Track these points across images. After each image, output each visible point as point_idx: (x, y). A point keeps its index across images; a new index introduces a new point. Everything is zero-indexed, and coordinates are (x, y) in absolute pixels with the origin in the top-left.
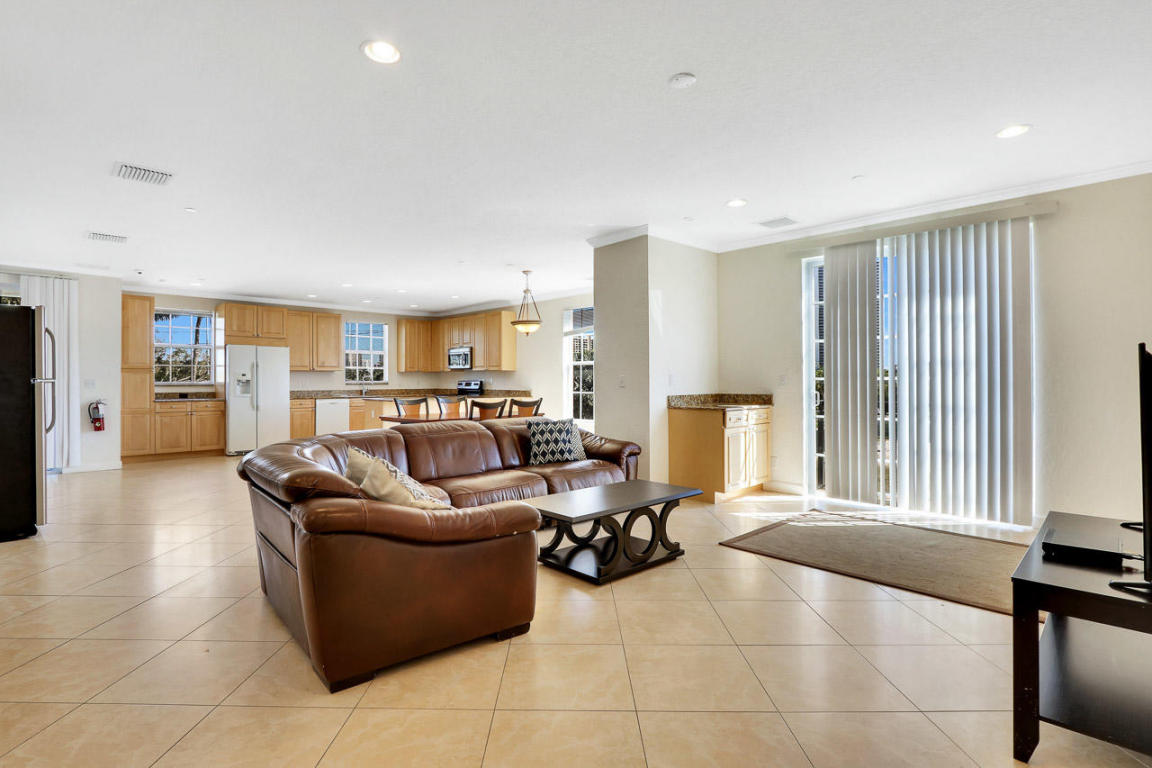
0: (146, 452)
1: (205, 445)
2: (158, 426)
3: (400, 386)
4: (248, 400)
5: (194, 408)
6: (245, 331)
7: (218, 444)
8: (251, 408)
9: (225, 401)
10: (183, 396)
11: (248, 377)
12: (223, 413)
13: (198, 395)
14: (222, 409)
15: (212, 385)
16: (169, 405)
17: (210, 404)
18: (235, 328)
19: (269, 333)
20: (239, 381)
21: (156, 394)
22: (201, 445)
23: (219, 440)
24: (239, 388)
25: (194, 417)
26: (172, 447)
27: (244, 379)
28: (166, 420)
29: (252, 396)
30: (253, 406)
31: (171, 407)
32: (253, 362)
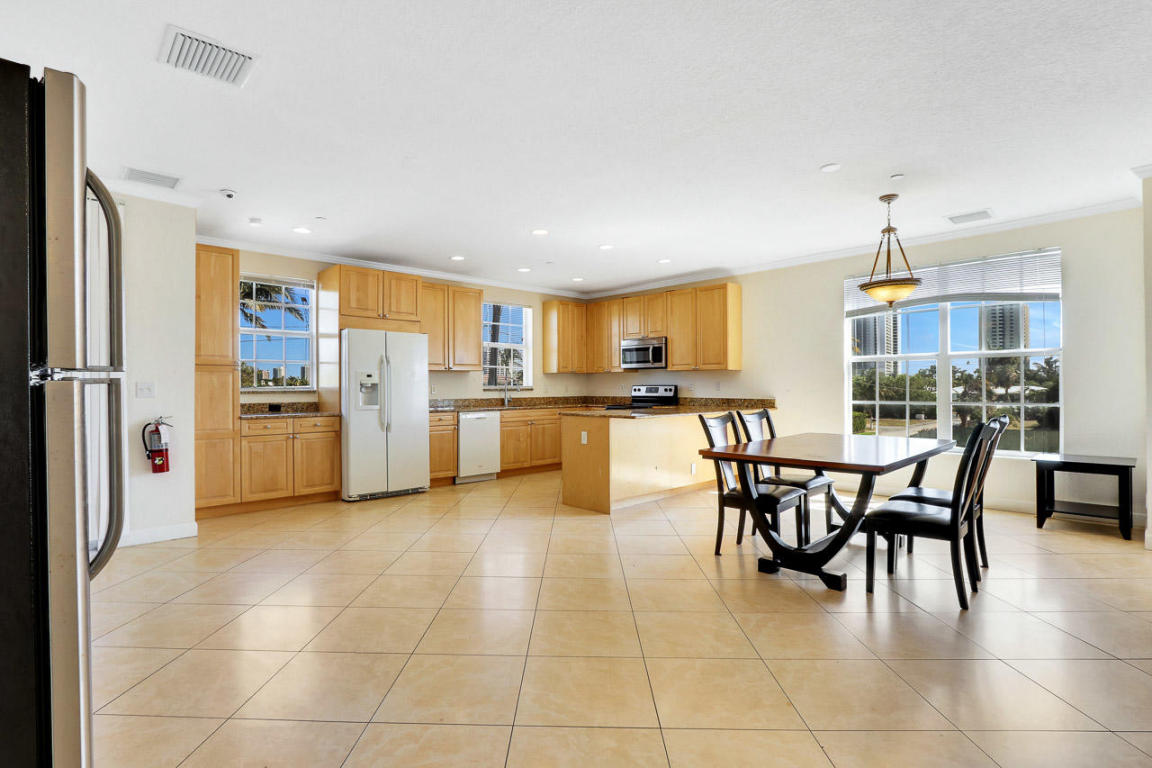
0: (230, 500)
1: (312, 486)
2: (246, 459)
3: (546, 392)
4: (375, 414)
5: (294, 428)
6: (367, 309)
7: (332, 483)
8: (379, 428)
9: (340, 416)
10: (275, 408)
11: (375, 379)
12: (337, 435)
13: (295, 408)
14: (337, 428)
15: (314, 392)
16: (260, 424)
17: (319, 421)
18: (354, 304)
19: (399, 313)
20: (362, 385)
21: (243, 406)
22: (307, 486)
23: (332, 478)
24: (361, 397)
25: (298, 444)
26: (266, 491)
27: (369, 382)
28: (258, 447)
29: (380, 410)
30: (382, 424)
31: (265, 427)
32: (382, 357)
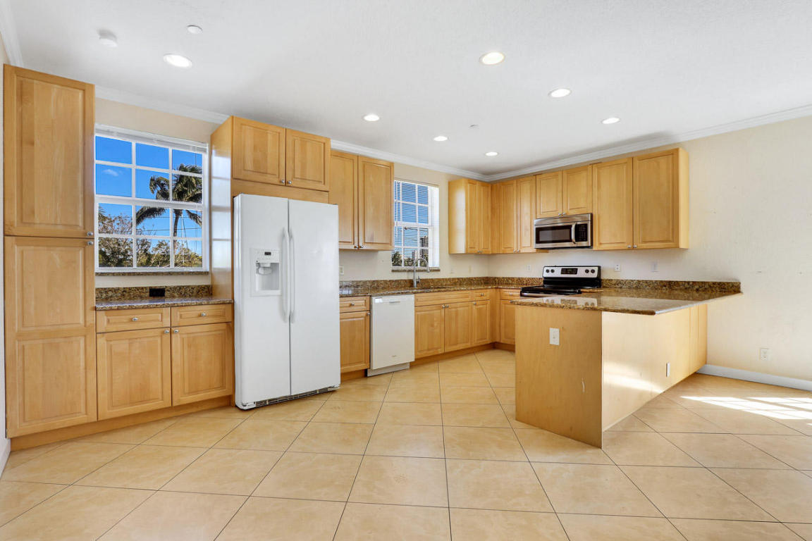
1: (197, 392)
2: (103, 362)
3: (451, 273)
4: (276, 301)
5: (177, 320)
6: (266, 174)
7: (222, 387)
8: (280, 318)
9: (233, 303)
10: (157, 293)
11: (275, 258)
12: (228, 327)
13: (182, 292)
14: (229, 319)
15: (206, 273)
16: (125, 316)
17: (206, 309)
19: (303, 180)
20: (259, 265)
21: (98, 291)
22: (190, 393)
23: (222, 380)
24: (258, 279)
25: (177, 340)
26: (133, 403)
27: (267, 261)
28: (120, 346)
29: (281, 295)
30: (283, 313)
31: (131, 320)
32: (284, 230)
